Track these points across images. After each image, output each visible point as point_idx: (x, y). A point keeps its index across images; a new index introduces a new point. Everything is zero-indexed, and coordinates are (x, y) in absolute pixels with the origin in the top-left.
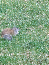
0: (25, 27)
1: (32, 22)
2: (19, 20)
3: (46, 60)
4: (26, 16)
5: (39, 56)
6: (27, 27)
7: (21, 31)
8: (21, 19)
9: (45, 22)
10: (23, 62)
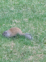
0: (11, 20)
1: (17, 15)
2: (5, 13)
3: (29, 52)
4: (12, 9)
5: (22, 48)
6: (13, 20)
7: (7, 23)
8: (7, 12)
9: (29, 15)
10: (8, 53)
